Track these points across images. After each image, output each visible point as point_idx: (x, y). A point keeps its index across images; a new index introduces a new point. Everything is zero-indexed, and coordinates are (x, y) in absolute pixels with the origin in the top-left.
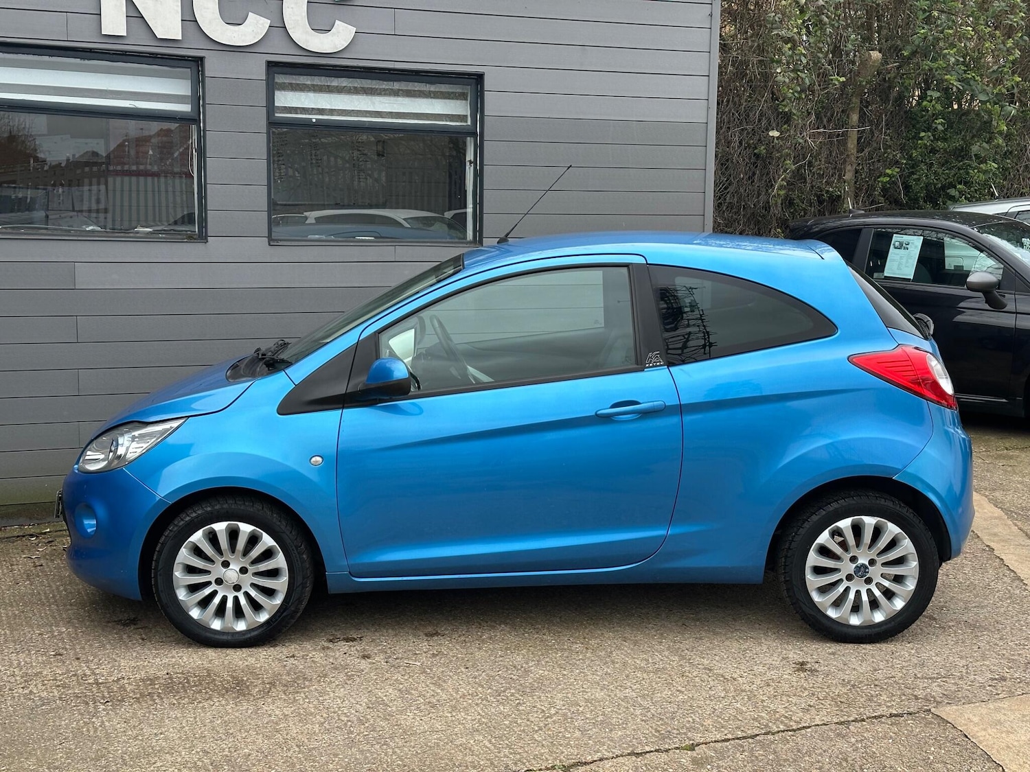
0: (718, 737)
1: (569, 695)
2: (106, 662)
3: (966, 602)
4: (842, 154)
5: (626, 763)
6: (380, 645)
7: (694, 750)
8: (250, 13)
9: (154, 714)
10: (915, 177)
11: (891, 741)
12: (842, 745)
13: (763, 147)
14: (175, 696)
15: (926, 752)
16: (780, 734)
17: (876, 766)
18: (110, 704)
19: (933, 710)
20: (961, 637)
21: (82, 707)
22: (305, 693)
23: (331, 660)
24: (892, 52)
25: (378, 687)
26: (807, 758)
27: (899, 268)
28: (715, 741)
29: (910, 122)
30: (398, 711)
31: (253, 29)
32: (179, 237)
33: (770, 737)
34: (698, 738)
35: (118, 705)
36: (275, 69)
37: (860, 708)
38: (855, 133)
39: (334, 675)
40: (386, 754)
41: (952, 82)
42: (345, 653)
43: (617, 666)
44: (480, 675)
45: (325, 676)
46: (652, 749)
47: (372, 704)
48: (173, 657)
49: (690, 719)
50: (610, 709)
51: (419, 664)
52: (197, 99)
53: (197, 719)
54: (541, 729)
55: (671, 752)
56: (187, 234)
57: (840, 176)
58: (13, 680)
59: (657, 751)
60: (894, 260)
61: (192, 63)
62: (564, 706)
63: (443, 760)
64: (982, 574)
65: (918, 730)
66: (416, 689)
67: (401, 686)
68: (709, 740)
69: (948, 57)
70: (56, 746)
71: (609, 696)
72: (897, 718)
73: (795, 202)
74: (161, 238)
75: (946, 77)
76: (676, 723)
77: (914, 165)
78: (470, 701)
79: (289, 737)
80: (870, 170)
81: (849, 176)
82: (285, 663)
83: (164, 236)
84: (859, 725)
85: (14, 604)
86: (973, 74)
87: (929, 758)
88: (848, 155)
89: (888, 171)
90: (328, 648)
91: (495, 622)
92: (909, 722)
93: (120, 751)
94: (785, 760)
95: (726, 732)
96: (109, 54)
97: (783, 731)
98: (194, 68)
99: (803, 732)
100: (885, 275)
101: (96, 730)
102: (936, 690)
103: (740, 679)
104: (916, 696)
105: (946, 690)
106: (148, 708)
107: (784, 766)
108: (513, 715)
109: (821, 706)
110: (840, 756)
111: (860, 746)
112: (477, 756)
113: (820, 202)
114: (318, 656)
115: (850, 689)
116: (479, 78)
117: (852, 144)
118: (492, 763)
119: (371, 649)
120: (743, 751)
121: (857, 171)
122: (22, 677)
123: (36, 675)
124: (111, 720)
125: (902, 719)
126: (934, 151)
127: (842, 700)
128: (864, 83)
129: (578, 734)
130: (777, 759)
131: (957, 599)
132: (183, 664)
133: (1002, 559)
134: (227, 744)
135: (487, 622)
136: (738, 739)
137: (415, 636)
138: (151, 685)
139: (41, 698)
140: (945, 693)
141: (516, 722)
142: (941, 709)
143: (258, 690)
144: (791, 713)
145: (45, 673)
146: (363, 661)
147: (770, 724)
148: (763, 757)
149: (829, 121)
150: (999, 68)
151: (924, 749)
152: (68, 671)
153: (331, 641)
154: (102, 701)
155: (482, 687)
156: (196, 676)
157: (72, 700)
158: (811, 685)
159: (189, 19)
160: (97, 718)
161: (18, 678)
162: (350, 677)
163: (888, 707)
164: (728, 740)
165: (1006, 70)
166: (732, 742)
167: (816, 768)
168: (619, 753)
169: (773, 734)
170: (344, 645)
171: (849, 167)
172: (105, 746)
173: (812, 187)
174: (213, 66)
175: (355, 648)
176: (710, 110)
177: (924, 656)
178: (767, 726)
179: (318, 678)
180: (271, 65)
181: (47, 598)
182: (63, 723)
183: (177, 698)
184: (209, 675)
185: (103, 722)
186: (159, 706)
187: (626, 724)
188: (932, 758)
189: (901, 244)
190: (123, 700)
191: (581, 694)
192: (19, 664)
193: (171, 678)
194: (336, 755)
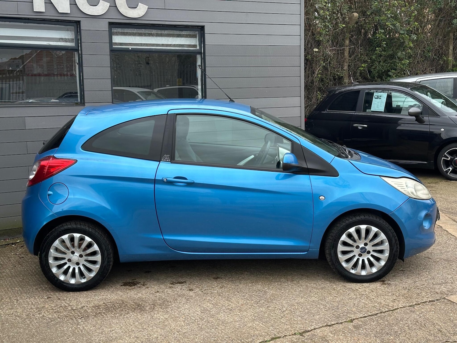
0: (361, 316)
1: (289, 301)
2: (73, 300)
3: (441, 250)
4: (342, 58)
5: (326, 330)
6: (195, 284)
7: (353, 322)
9: (106, 322)
10: (373, 67)
11: (433, 312)
12: (413, 315)
13: (310, 56)
14: (112, 313)
15: (449, 316)
16: (387, 313)
17: (430, 323)
18: (83, 319)
19: (446, 298)
20: (444, 265)
21: (70, 321)
22: (171, 308)
23: (176, 292)
24: (363, 13)
25: (202, 303)
26: (401, 322)
27: (378, 107)
28: (361, 318)
29: (371, 44)
30: (216, 313)
32: (71, 103)
33: (383, 314)
34: (353, 317)
35: (87, 319)
36: (112, 26)
37: (415, 299)
38: (348, 49)
39: (180, 299)
40: (219, 333)
41: (389, 25)
42: (181, 289)
43: (304, 287)
44: (246, 295)
45: (176, 300)
46: (335, 323)
47: (203, 311)
48: (103, 296)
49: (346, 309)
50: (309, 307)
51: (216, 292)
52: (78, 40)
53: (127, 323)
54: (282, 317)
55: (343, 323)
56: (75, 102)
57: (342, 68)
58: (32, 311)
59: (337, 323)
60: (375, 104)
61: (75, 24)
62: (288, 306)
63: (245, 334)
64: (442, 238)
65: (443, 307)
66: (220, 303)
67: (212, 302)
68: (357, 317)
69: (387, 14)
70: (66, 340)
71: (306, 300)
72: (433, 302)
73: (324, 80)
74: (63, 104)
75: (387, 23)
76: (340, 310)
77: (373, 61)
78: (246, 307)
79: (172, 328)
80: (355, 65)
81: (346, 68)
82: (156, 295)
83: (65, 103)
84: (418, 306)
85: (18, 276)
86: (397, 22)
87: (451, 319)
88: (345, 59)
89: (363, 65)
90: (172, 287)
91: (242, 271)
92: (438, 304)
93: (97, 340)
94: (393, 324)
95: (364, 313)
96: (37, 20)
97: (388, 311)
98: (76, 26)
99: (396, 311)
100: (372, 110)
101: (82, 331)
102: (444, 289)
103: (359, 289)
104: (436, 292)
105: (448, 289)
106: (102, 319)
107: (393, 326)
108: (268, 312)
109: (399, 299)
110: (415, 320)
111: (422, 315)
112: (260, 331)
113: (335, 79)
114: (170, 291)
115: (408, 291)
116: (202, 28)
117: (346, 54)
118: (268, 334)
119: (192, 287)
120: (374, 321)
121: (349, 66)
122: (36, 309)
123: (43, 307)
124: (88, 326)
125: (435, 302)
126: (381, 56)
127: (407, 296)
128: (351, 27)
129: (300, 318)
130: (389, 324)
131: (436, 249)
132: (109, 298)
133: (447, 231)
134: (145, 333)
135: (239, 271)
136: (370, 316)
137: (209, 279)
138: (98, 309)
139: (49, 318)
140: (448, 290)
141: (270, 315)
142: (450, 297)
143: (148, 308)
144: (388, 303)
145: (46, 306)
146: (190, 292)
147: (381, 309)
148: (383, 323)
149: (337, 44)
150: (408, 19)
151: (448, 315)
152: (57, 305)
153: (172, 284)
154: (79, 318)
155: (249, 300)
156: (117, 304)
157: (64, 318)
158: (391, 290)
159: (73, 4)
160: (80, 325)
161: (35, 310)
162: (188, 300)
163: (427, 298)
164: (365, 317)
165: (411, 20)
166: (368, 317)
167: (406, 327)
168: (321, 325)
169: (384, 313)
170: (179, 285)
171: (346, 64)
172: (89, 338)
173: (331, 73)
174: (85, 25)
175: (185, 286)
176: (301, 40)
177: (433, 274)
178: (380, 309)
179: (174, 301)
181: (32, 272)
182: (65, 329)
183: (113, 314)
184: (123, 303)
185: (83, 327)
186: (106, 318)
187: (319, 312)
189: (378, 97)
190: (88, 317)
191: (293, 300)
192: (32, 303)
193: (106, 305)
194: (197, 335)
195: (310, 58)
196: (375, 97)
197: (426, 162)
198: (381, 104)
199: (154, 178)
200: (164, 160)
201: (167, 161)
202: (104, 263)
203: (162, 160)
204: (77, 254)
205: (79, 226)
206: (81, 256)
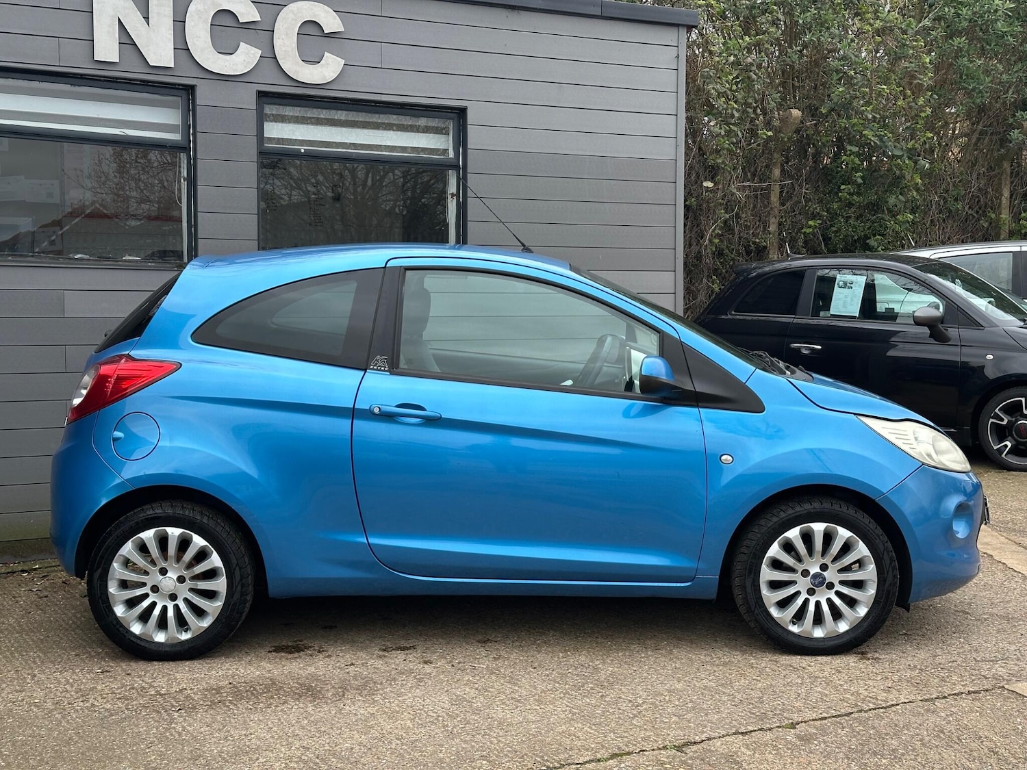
0: (814, 716)
1: (649, 687)
2: (160, 676)
3: (990, 599)
4: (765, 207)
5: (736, 741)
6: (436, 652)
7: (795, 728)
8: (241, 43)
9: (235, 718)
10: (834, 229)
11: (978, 714)
12: (932, 718)
13: (693, 199)
14: (247, 702)
15: (1013, 723)
16: (873, 712)
17: (971, 736)
18: (183, 711)
19: (1006, 686)
20: (1000, 627)
21: (154, 715)
22: (382, 695)
23: (393, 666)
24: (812, 111)
25: (453, 687)
26: (906, 732)
27: (844, 306)
28: (813, 720)
29: (828, 179)
30: (485, 706)
31: (244, 59)
32: (169, 266)
33: (863, 714)
34: (796, 717)
35: (192, 712)
36: (264, 99)
37: (937, 687)
38: (777, 186)
39: (403, 679)
40: (491, 742)
41: (869, 137)
42: (405, 660)
43: (683, 661)
44: (551, 674)
45: (394, 679)
46: (755, 729)
47: (456, 702)
48: (229, 669)
49: (779, 702)
50: (696, 697)
51: (484, 667)
52: (189, 125)
53: (282, 720)
54: (635, 716)
55: (775, 730)
56: (177, 263)
57: (765, 228)
58: (68, 695)
59: (759, 730)
60: (839, 299)
61: (183, 91)
62: (649, 696)
63: (552, 745)
64: (992, 575)
65: (999, 704)
66: (493, 687)
67: (476, 686)
68: (806, 719)
69: (865, 113)
70: (144, 750)
71: (689, 686)
72: (977, 695)
73: (725, 252)
74: (150, 266)
75: (864, 133)
76: (767, 706)
77: (834, 216)
78: (553, 696)
79: (385, 732)
80: (792, 222)
81: (773, 228)
82: (347, 670)
83: (153, 264)
84: (943, 701)
85: (35, 630)
86: (886, 132)
87: (1018, 728)
88: (771, 208)
89: (811, 223)
90: (385, 656)
91: (543, 628)
92: (988, 697)
93: (215, 751)
94: (887, 734)
95: (821, 712)
96: (100, 80)
97: (875, 709)
98: (185, 97)
99: (893, 708)
100: (831, 313)
101: (180, 734)
102: (999, 669)
103: (809, 668)
104: (983, 676)
105: (1010, 670)
106: (225, 713)
107: (887, 739)
108: (602, 706)
109: (899, 687)
110: (936, 729)
111: (951, 719)
112: (585, 740)
113: (748, 253)
114: (379, 663)
115: (920, 673)
116: (461, 113)
117: (775, 198)
118: (603, 746)
119: (428, 656)
120: (844, 728)
121: (780, 224)
122: (77, 693)
123: (91, 689)
124: (194, 725)
125: (981, 695)
126: (850, 205)
127: (917, 682)
128: (786, 139)
129: (674, 719)
130: (878, 733)
131: (980, 596)
132: (242, 675)
133: (1004, 564)
134: (325, 739)
135: (535, 630)
136: (834, 717)
137: (467, 643)
138: (217, 693)
139: (106, 710)
140: (1010, 672)
141: (608, 711)
142: (1014, 685)
143: (331, 694)
144: (874, 694)
145: (99, 688)
146: (426, 666)
147: (859, 704)
148: (864, 732)
149: (754, 175)
150: (912, 124)
151: (1011, 720)
152: (123, 686)
153: (384, 650)
154: (173, 709)
155: (558, 683)
156: (261, 685)
157: (141, 710)
158: (881, 671)
159: (182, 47)
160: (176, 723)
161: (72, 693)
162: (420, 680)
163: (963, 685)
164: (825, 718)
165: (918, 126)
166: (830, 720)
167: (917, 740)
168: (724, 733)
169: (866, 712)
170: (400, 653)
171: (773, 220)
172: (197, 747)
173: (740, 238)
174: (204, 95)
175: (413, 656)
176: (678, 148)
177: (975, 643)
178: (856, 705)
179: (388, 682)
180: (262, 95)
181: (67, 624)
182: (141, 730)
183: (251, 703)
184: (274, 683)
185: (184, 728)
186: (235, 711)
187: (718, 709)
188: (1020, 727)
189: (845, 283)
190: (194, 708)
191: (660, 685)
192: (68, 682)
193: (236, 687)
194: (442, 746)
195: (695, 203)
196: (838, 284)
197: (953, 430)
198: (852, 300)
199: (352, 406)
200: (375, 367)
201: (380, 370)
202: (232, 597)
203: (372, 367)
204: (172, 575)
205: (179, 511)
206: (181, 579)
